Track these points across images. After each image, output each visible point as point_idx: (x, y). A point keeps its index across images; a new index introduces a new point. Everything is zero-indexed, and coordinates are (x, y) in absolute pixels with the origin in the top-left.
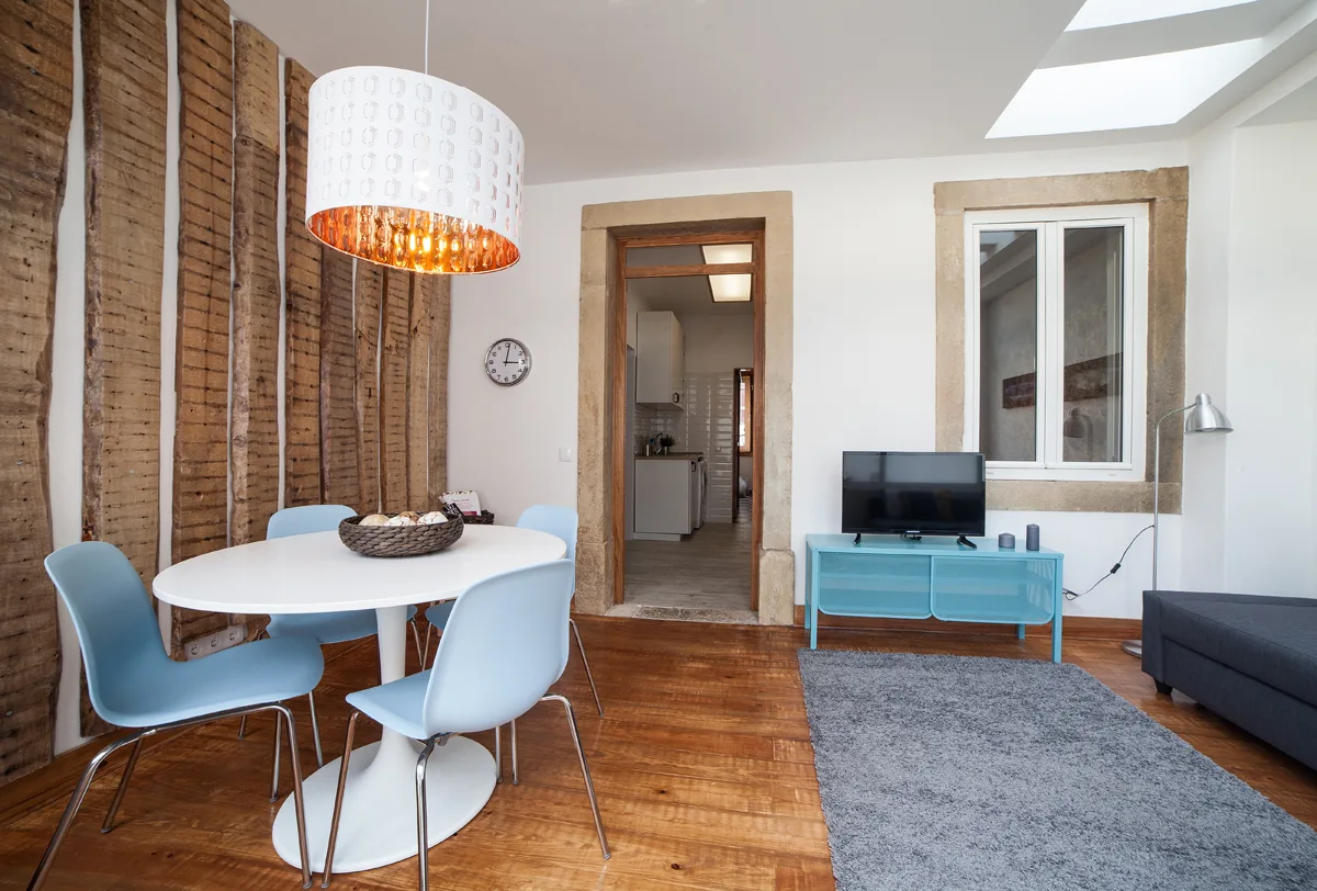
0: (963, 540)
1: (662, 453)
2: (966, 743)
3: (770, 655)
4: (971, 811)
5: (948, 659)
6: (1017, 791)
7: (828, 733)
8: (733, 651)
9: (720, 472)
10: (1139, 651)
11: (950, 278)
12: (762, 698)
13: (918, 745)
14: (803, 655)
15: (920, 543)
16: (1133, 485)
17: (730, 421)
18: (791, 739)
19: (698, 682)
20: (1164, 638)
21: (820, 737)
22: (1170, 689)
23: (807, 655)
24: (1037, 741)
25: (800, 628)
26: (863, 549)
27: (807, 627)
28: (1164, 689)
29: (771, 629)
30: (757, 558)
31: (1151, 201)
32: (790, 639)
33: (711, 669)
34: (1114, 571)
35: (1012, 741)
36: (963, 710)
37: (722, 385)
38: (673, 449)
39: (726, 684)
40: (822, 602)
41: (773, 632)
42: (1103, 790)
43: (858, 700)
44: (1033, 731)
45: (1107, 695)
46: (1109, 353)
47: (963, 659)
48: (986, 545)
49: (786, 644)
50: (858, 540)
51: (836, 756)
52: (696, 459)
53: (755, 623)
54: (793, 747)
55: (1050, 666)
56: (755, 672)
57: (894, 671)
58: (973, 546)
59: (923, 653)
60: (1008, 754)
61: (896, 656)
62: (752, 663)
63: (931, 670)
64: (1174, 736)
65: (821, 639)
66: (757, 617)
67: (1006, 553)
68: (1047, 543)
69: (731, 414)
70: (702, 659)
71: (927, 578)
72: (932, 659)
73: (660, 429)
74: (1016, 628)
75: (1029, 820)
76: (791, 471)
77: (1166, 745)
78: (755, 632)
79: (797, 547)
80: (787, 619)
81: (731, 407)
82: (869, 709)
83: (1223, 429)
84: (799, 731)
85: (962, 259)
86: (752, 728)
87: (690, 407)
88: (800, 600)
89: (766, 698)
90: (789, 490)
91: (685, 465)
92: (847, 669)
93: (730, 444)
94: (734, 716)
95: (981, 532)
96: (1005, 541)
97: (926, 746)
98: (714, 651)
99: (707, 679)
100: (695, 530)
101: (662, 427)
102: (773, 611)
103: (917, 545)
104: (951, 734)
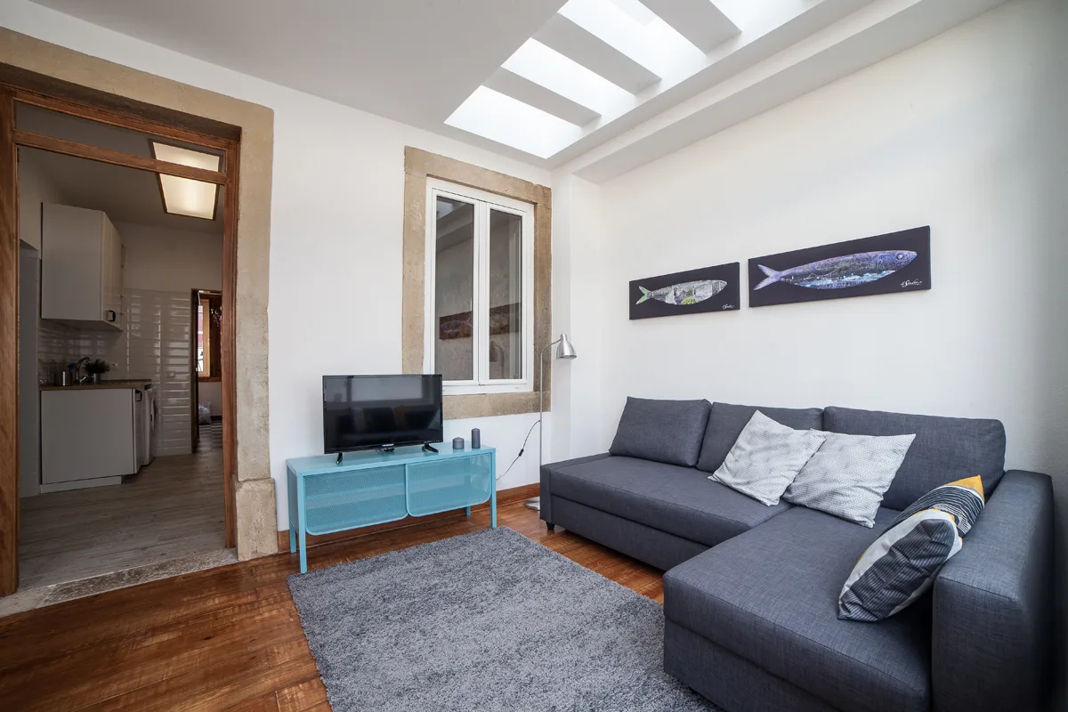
0: (427, 447)
1: (89, 382)
2: (452, 617)
3: (257, 593)
4: (469, 676)
5: (424, 548)
6: (494, 641)
7: (336, 658)
8: (210, 603)
9: (173, 400)
10: (538, 506)
11: (414, 228)
12: (254, 649)
13: (418, 635)
14: (295, 582)
15: (393, 454)
16: (528, 394)
17: (187, 345)
18: (296, 684)
19: (164, 663)
20: (552, 495)
21: (328, 667)
22: (553, 526)
23: (298, 580)
24: (497, 594)
25: (285, 554)
26: (344, 468)
27: (293, 550)
28: (551, 527)
29: (254, 563)
30: (232, 492)
31: (535, 204)
32: (276, 569)
33: (181, 638)
34: (520, 455)
35: (482, 601)
36: (443, 589)
37: (174, 306)
38: (106, 376)
39: (206, 647)
40: (308, 524)
41: (256, 567)
42: (540, 613)
43: (356, 611)
44: (493, 587)
45: (525, 543)
46: (511, 303)
47: (434, 544)
48: (445, 449)
49: (273, 575)
50: (340, 458)
51: (346, 681)
52: (141, 387)
53: (233, 561)
54: (299, 693)
55: (491, 532)
56: (242, 620)
57: (383, 572)
58: (435, 451)
59: (404, 548)
60: (482, 612)
61: (382, 557)
62: (237, 609)
63: (414, 562)
64: (562, 557)
65: (310, 559)
66: (236, 554)
67: (459, 454)
68: (485, 442)
69: (187, 337)
70: (165, 628)
71: (402, 484)
72: (411, 551)
73: (84, 353)
74: (464, 510)
75: (505, 661)
76: (268, 396)
77: (560, 564)
78: (235, 571)
79: (278, 474)
80: (270, 547)
81: (187, 329)
82: (369, 617)
83: (573, 356)
84: (306, 669)
85: (424, 215)
86: (246, 693)
87: (132, 326)
88: (284, 525)
89: (259, 647)
90: (266, 416)
91: (127, 395)
92: (340, 584)
93: (187, 369)
94: (220, 686)
95: (441, 440)
96: (457, 444)
97: (423, 633)
98: (183, 612)
99: (177, 652)
100: (142, 467)
101: (86, 349)
102: (255, 542)
103: (391, 457)
104: (440, 614)
